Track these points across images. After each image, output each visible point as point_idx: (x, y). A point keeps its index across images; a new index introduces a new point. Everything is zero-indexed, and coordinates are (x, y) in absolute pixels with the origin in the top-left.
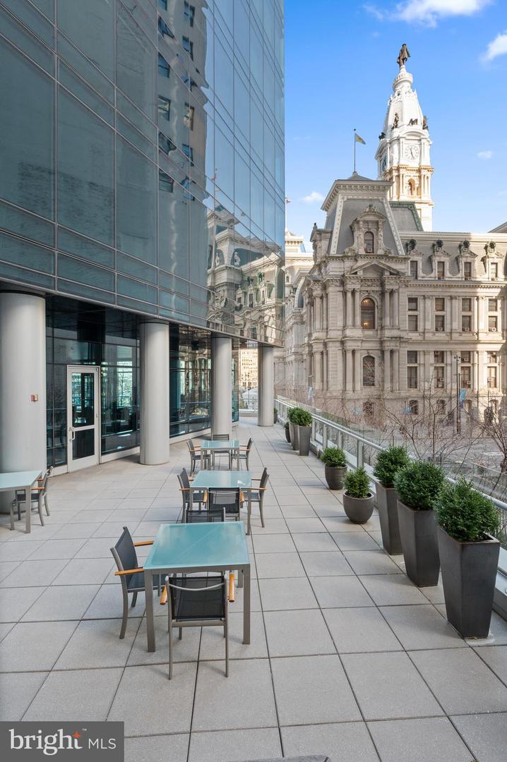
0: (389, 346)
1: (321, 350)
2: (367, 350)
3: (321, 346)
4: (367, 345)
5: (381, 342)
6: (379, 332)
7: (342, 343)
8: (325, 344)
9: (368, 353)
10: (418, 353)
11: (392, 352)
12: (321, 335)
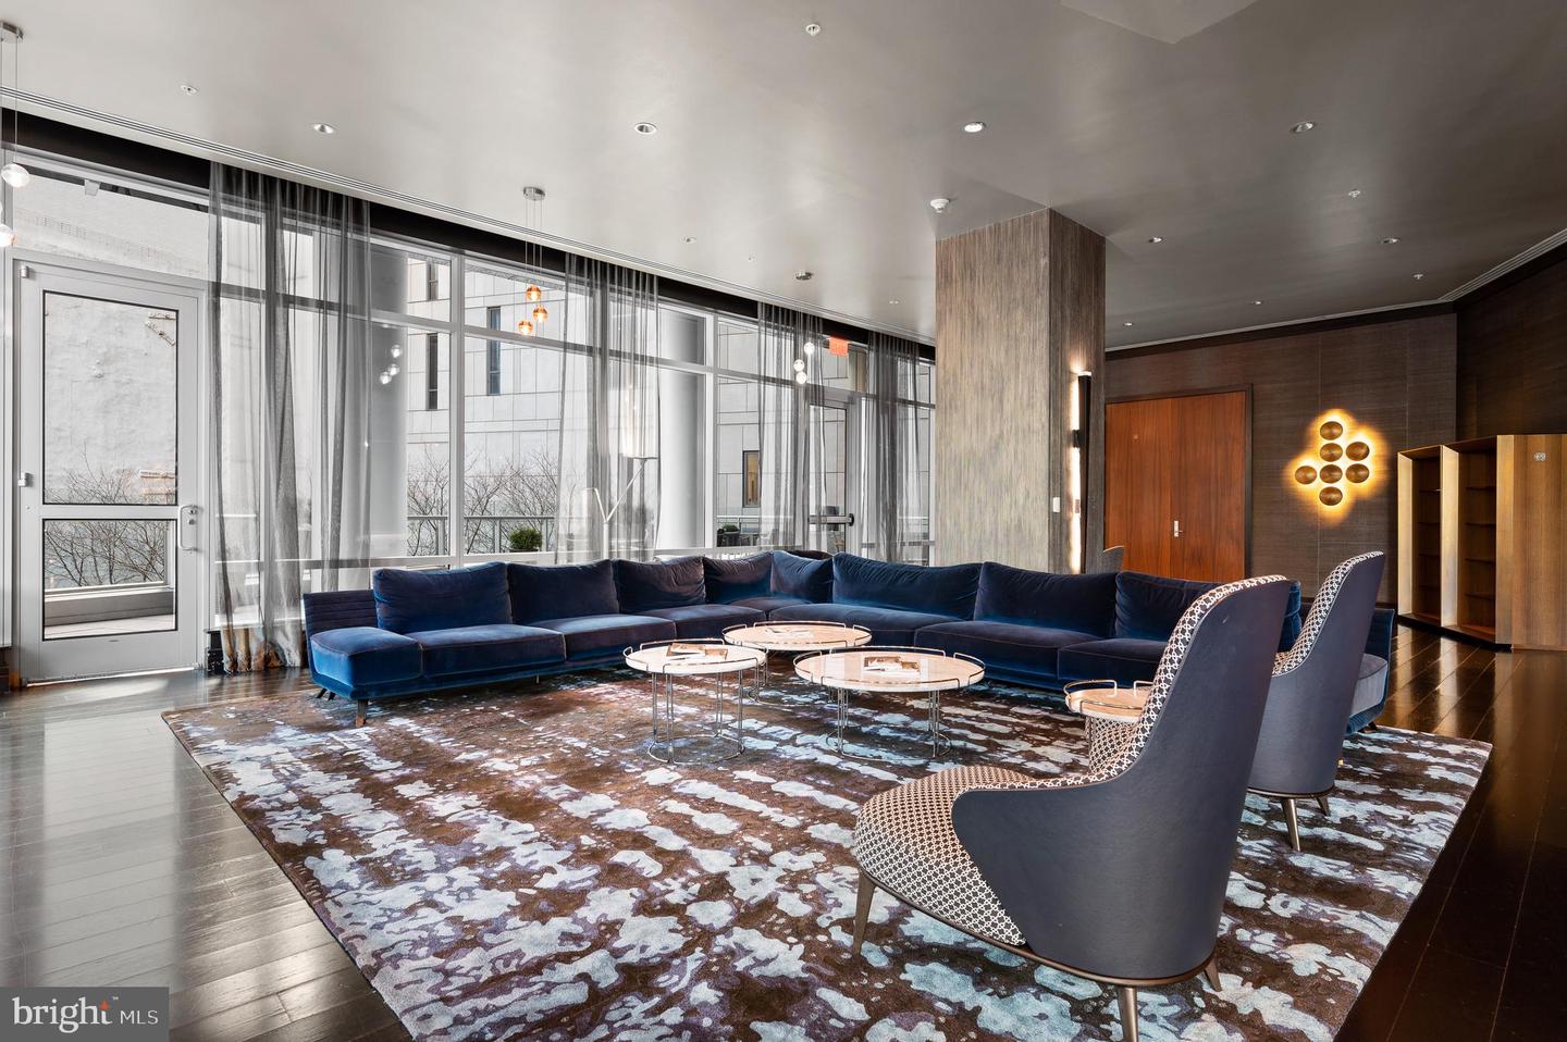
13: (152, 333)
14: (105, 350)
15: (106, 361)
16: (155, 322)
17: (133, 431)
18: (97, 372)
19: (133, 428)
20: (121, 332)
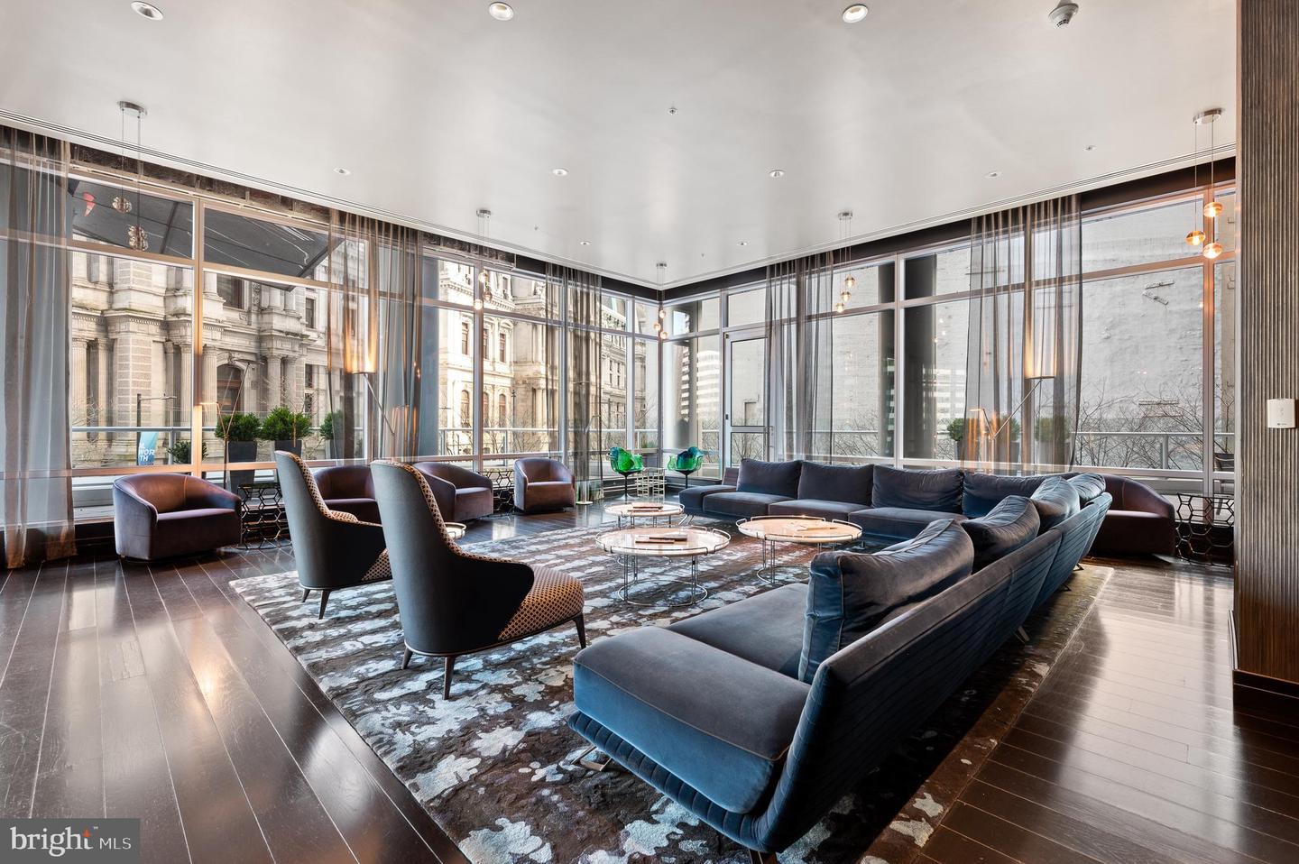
0: (280, 348)
1: (92, 335)
2: (229, 351)
3: (92, 325)
4: (232, 342)
5: (260, 339)
6: (253, 317)
7: (166, 326)
8: (105, 323)
9: (230, 358)
10: (315, 370)
11: (285, 362)
12: (97, 299)
13: (1148, 299)
14: (1111, 319)
15: (1113, 326)
16: (1150, 290)
17: (1133, 372)
18: (1106, 335)
19: (1133, 370)
20: (1124, 305)
